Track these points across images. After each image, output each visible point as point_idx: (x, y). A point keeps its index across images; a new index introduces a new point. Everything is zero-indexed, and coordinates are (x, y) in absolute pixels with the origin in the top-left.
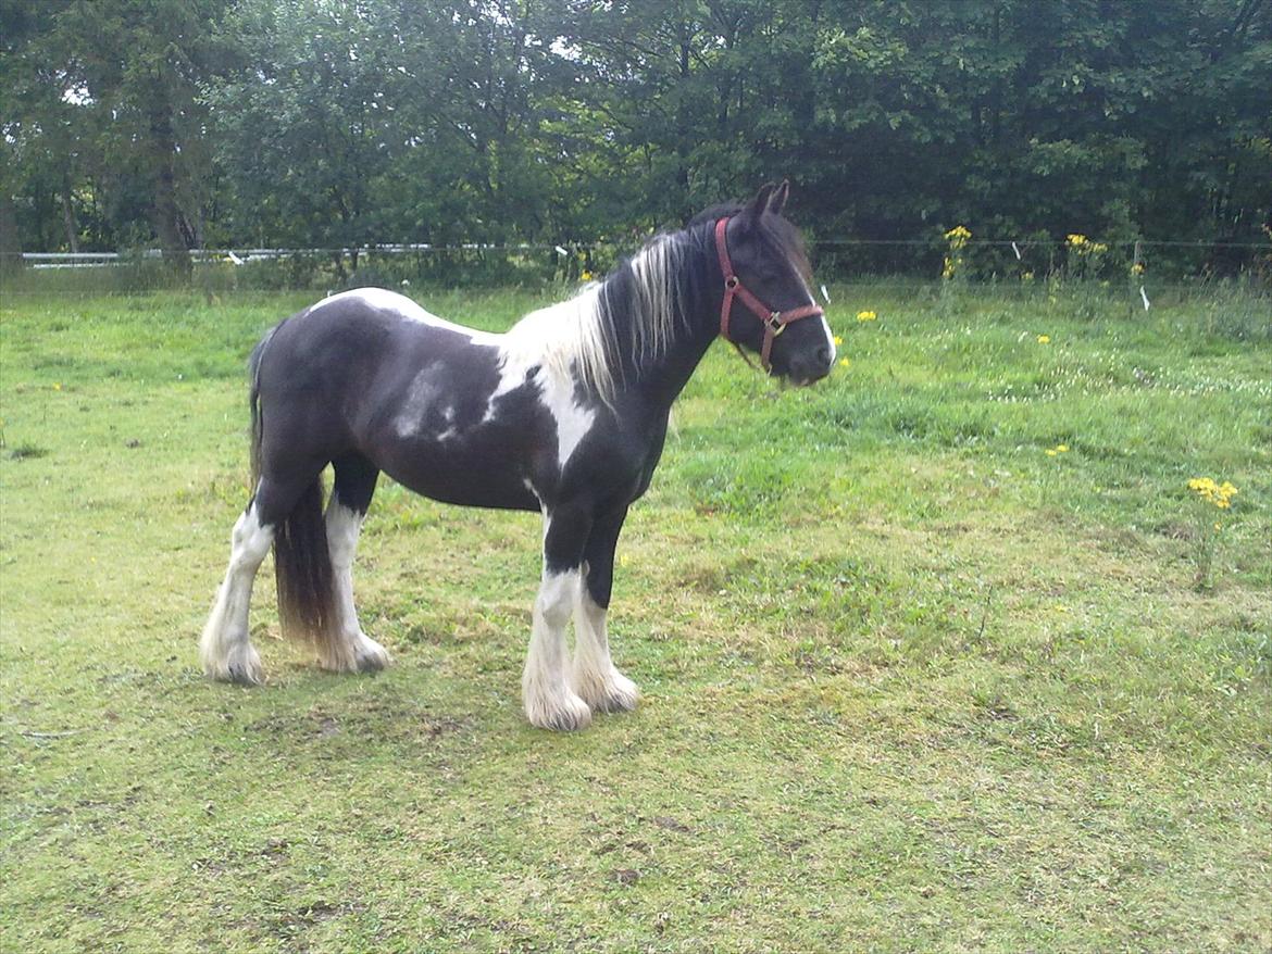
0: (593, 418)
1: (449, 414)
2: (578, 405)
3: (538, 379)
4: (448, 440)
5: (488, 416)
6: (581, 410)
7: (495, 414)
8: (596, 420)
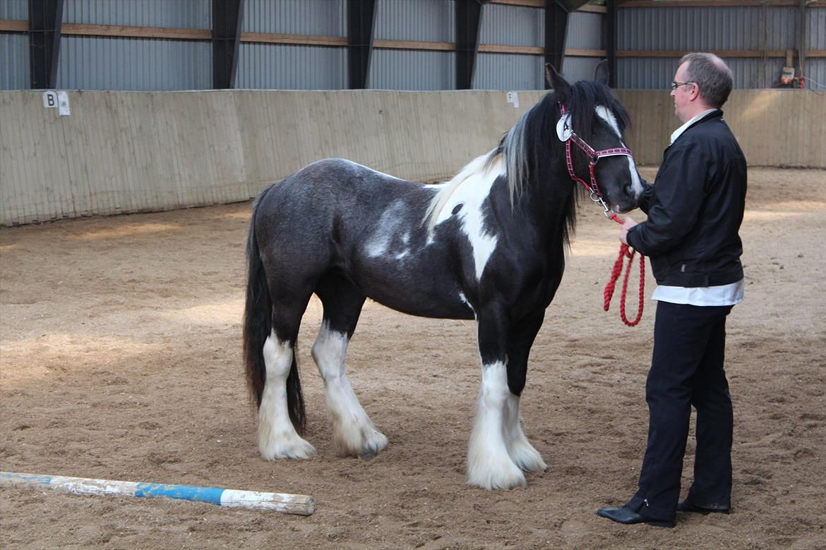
0: (496, 242)
1: (406, 238)
2: (487, 233)
3: (461, 214)
4: (405, 258)
5: (430, 241)
6: (488, 237)
7: (435, 239)
8: (498, 243)
